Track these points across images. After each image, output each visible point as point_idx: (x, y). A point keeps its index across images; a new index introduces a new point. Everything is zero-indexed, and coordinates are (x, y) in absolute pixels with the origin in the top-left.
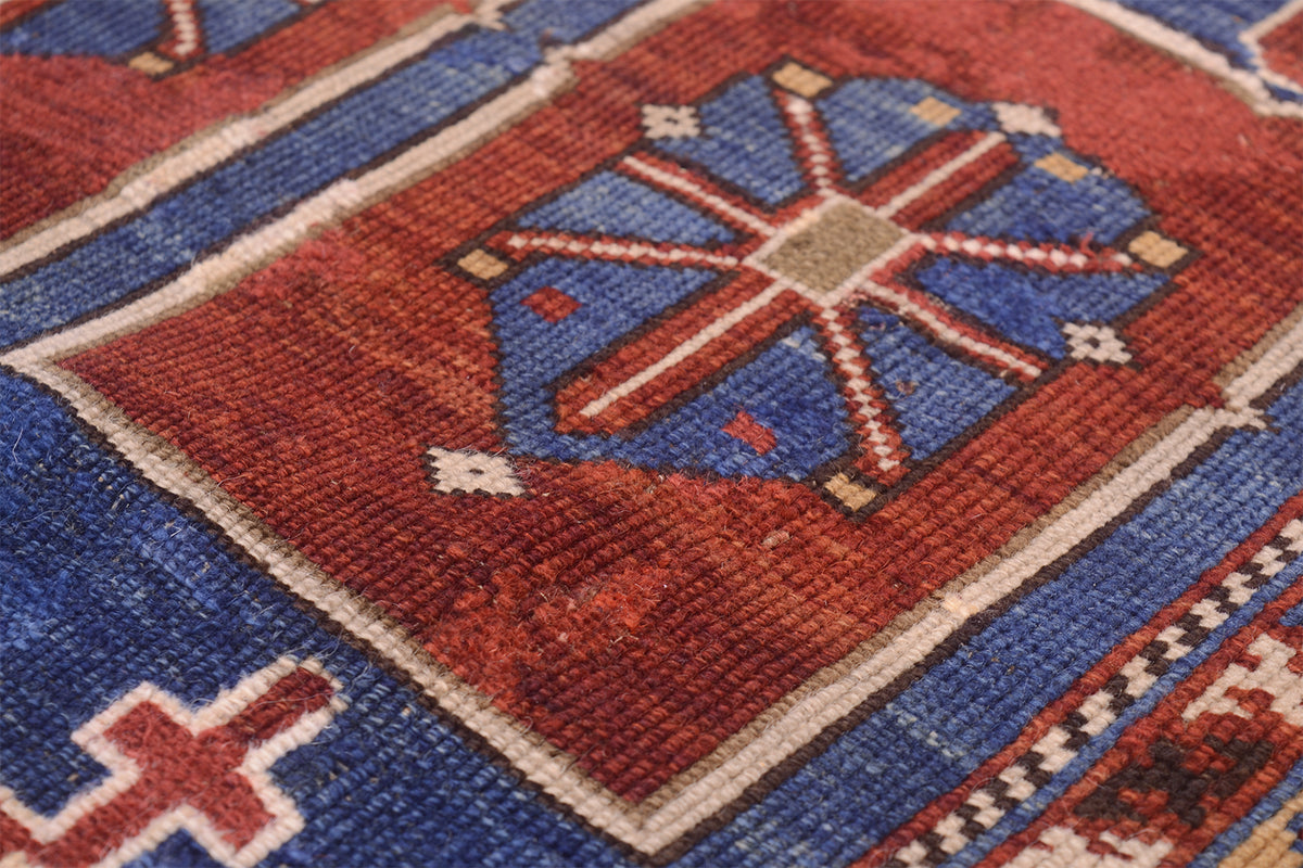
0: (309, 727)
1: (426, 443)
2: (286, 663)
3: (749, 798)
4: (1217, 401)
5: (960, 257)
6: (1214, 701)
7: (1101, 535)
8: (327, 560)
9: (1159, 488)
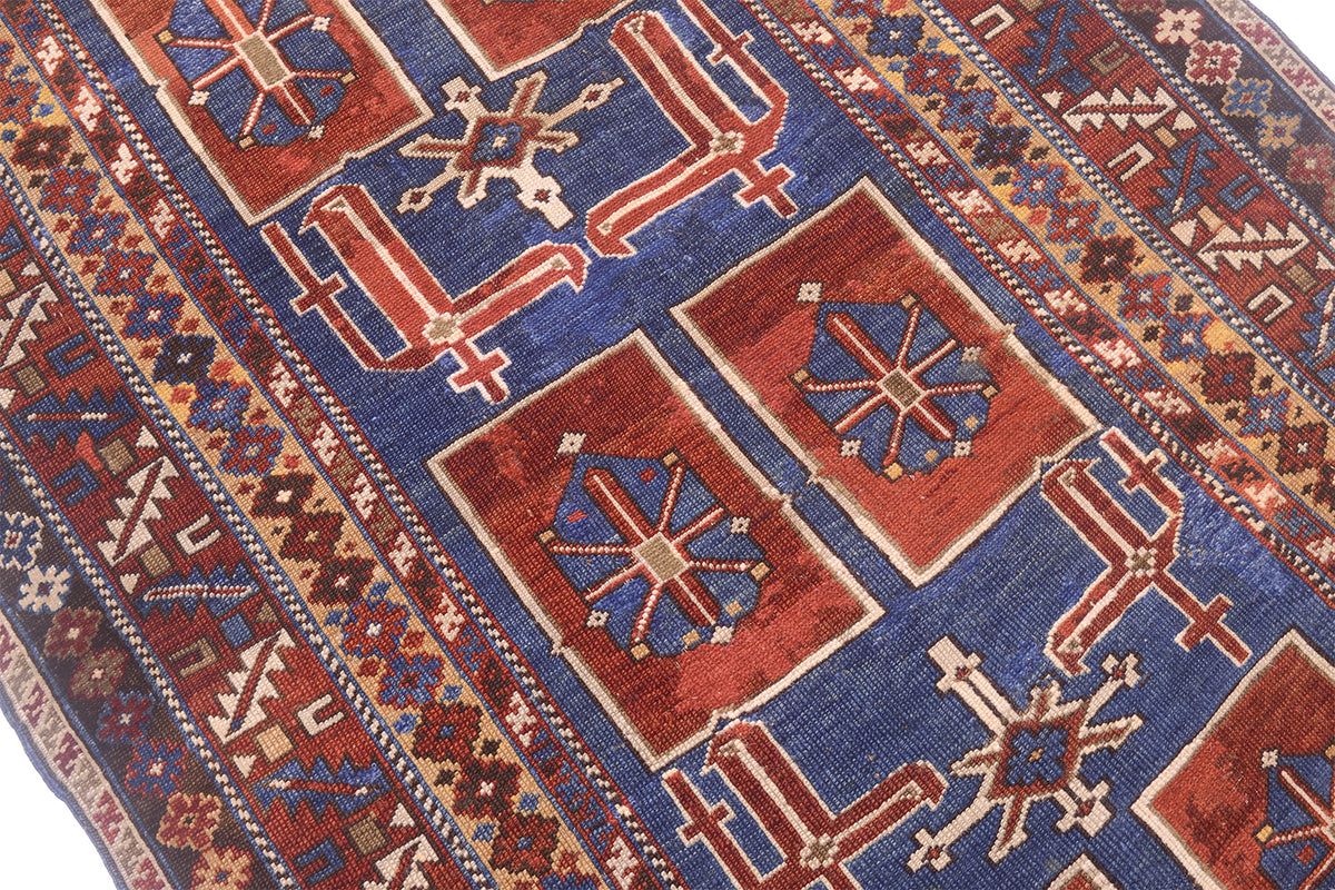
0: (487, 396)
1: (589, 434)
2: (508, 393)
3: (439, 487)
4: (564, 644)
5: (649, 594)
6: (446, 600)
7: (517, 597)
8: (538, 403)
9: (533, 618)
